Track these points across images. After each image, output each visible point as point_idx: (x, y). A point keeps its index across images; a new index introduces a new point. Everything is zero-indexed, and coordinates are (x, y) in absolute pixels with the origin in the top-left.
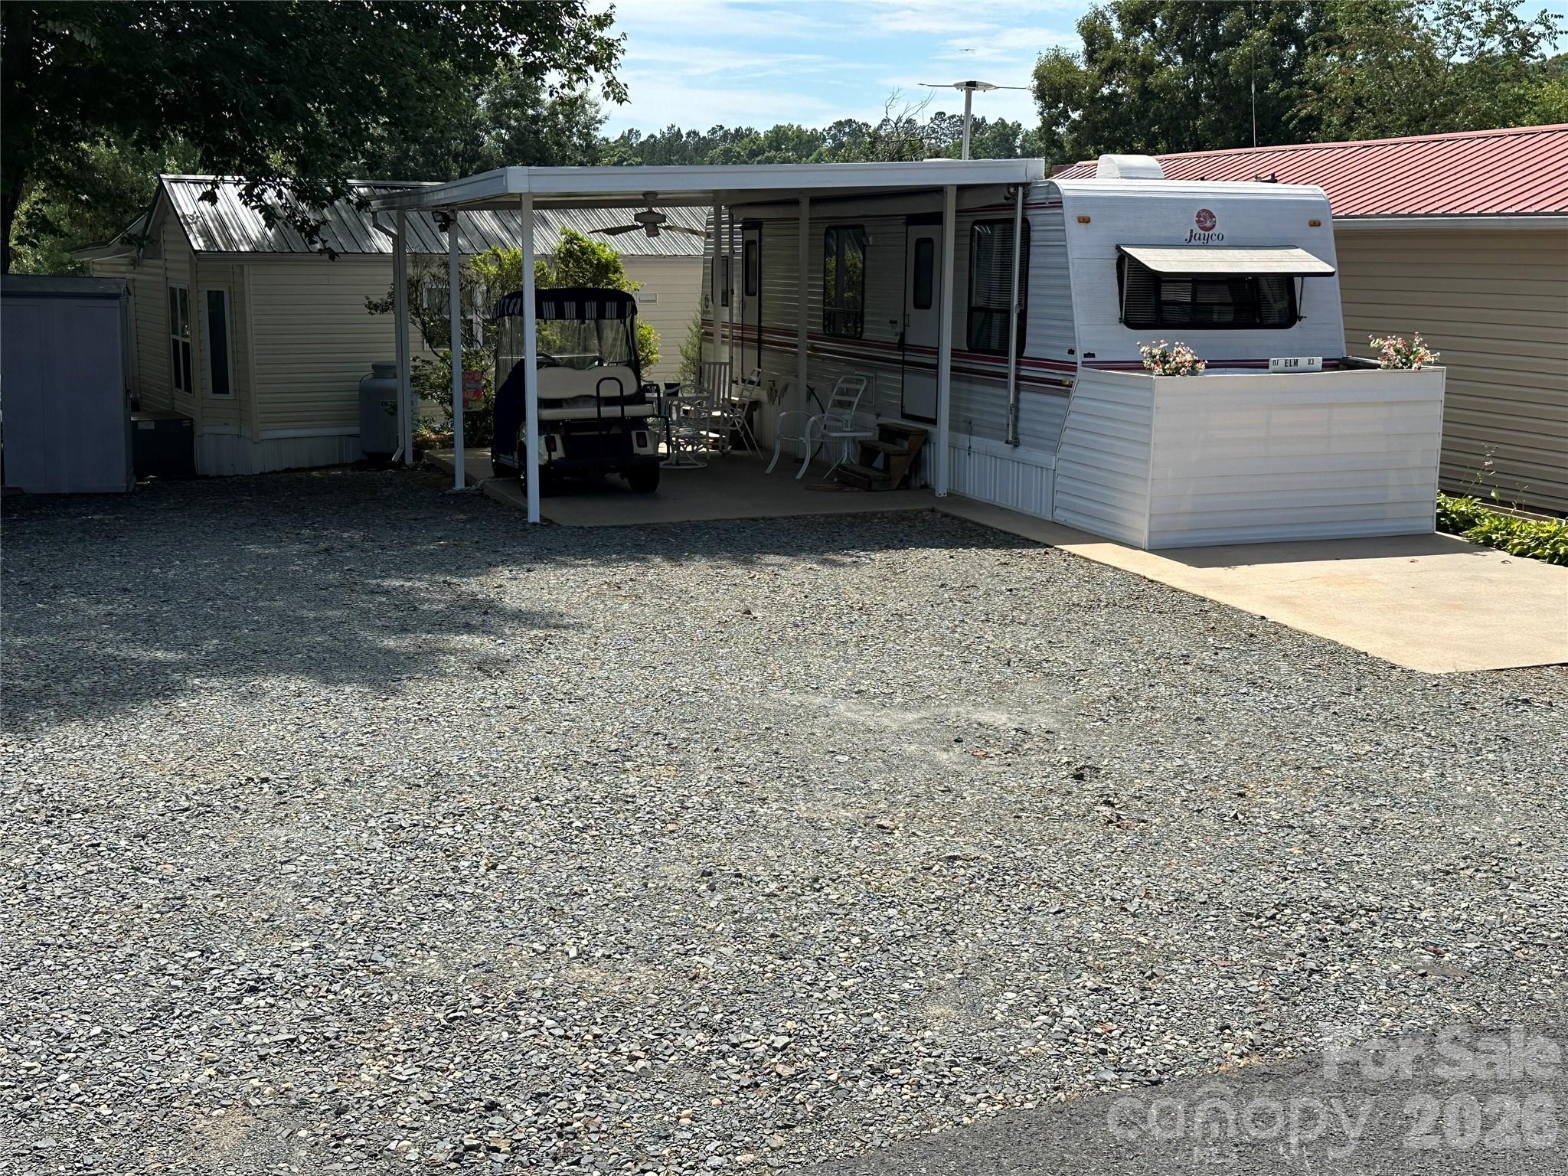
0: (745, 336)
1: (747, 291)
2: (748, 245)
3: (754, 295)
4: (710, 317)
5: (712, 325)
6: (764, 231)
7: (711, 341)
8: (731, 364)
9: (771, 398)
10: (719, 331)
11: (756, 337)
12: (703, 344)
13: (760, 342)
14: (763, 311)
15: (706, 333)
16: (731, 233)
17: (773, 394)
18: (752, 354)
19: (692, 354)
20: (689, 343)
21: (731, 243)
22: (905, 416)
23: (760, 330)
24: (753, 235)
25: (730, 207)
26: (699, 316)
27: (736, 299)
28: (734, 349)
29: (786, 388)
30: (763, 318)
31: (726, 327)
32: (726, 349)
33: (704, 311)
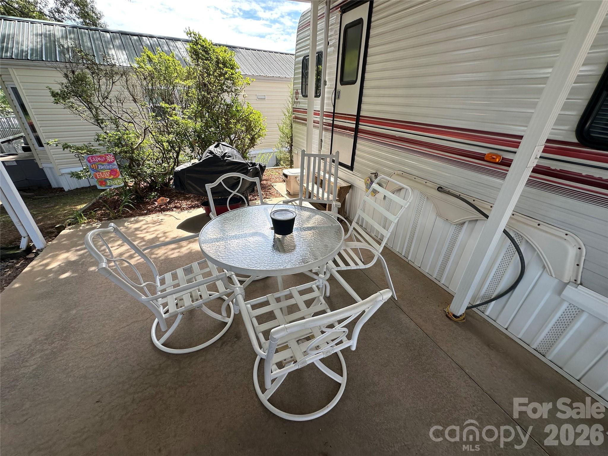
0: (335, 123)
1: (342, 79)
3: (354, 82)
4: (300, 106)
7: (302, 124)
10: (310, 117)
11: (354, 126)
12: (294, 125)
13: (357, 131)
14: (364, 99)
15: (298, 118)
19: (287, 130)
20: (284, 123)
23: (358, 118)
26: (290, 105)
27: (328, 90)
28: (325, 133)
30: (363, 106)
32: (317, 132)
33: (295, 102)
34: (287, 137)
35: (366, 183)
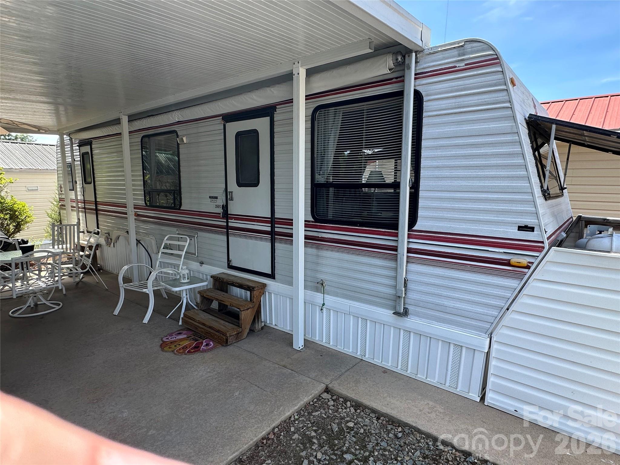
1: (85, 181)
2: (83, 156)
3: (91, 183)
4: (63, 196)
5: (64, 201)
6: (93, 146)
7: (65, 209)
8: (78, 224)
9: (108, 244)
10: (69, 204)
11: (94, 207)
12: (62, 211)
13: (97, 210)
14: (97, 192)
15: (62, 205)
16: (72, 150)
17: (109, 240)
18: (92, 218)
19: (56, 216)
20: (54, 211)
21: (73, 156)
22: (230, 267)
23: (96, 203)
24: (87, 149)
25: (69, 135)
26: (57, 196)
27: (79, 187)
28: (80, 214)
29: (118, 238)
30: (98, 196)
31: (74, 202)
32: (75, 213)
33: (60, 194)
34: (57, 221)
35: (105, 240)
